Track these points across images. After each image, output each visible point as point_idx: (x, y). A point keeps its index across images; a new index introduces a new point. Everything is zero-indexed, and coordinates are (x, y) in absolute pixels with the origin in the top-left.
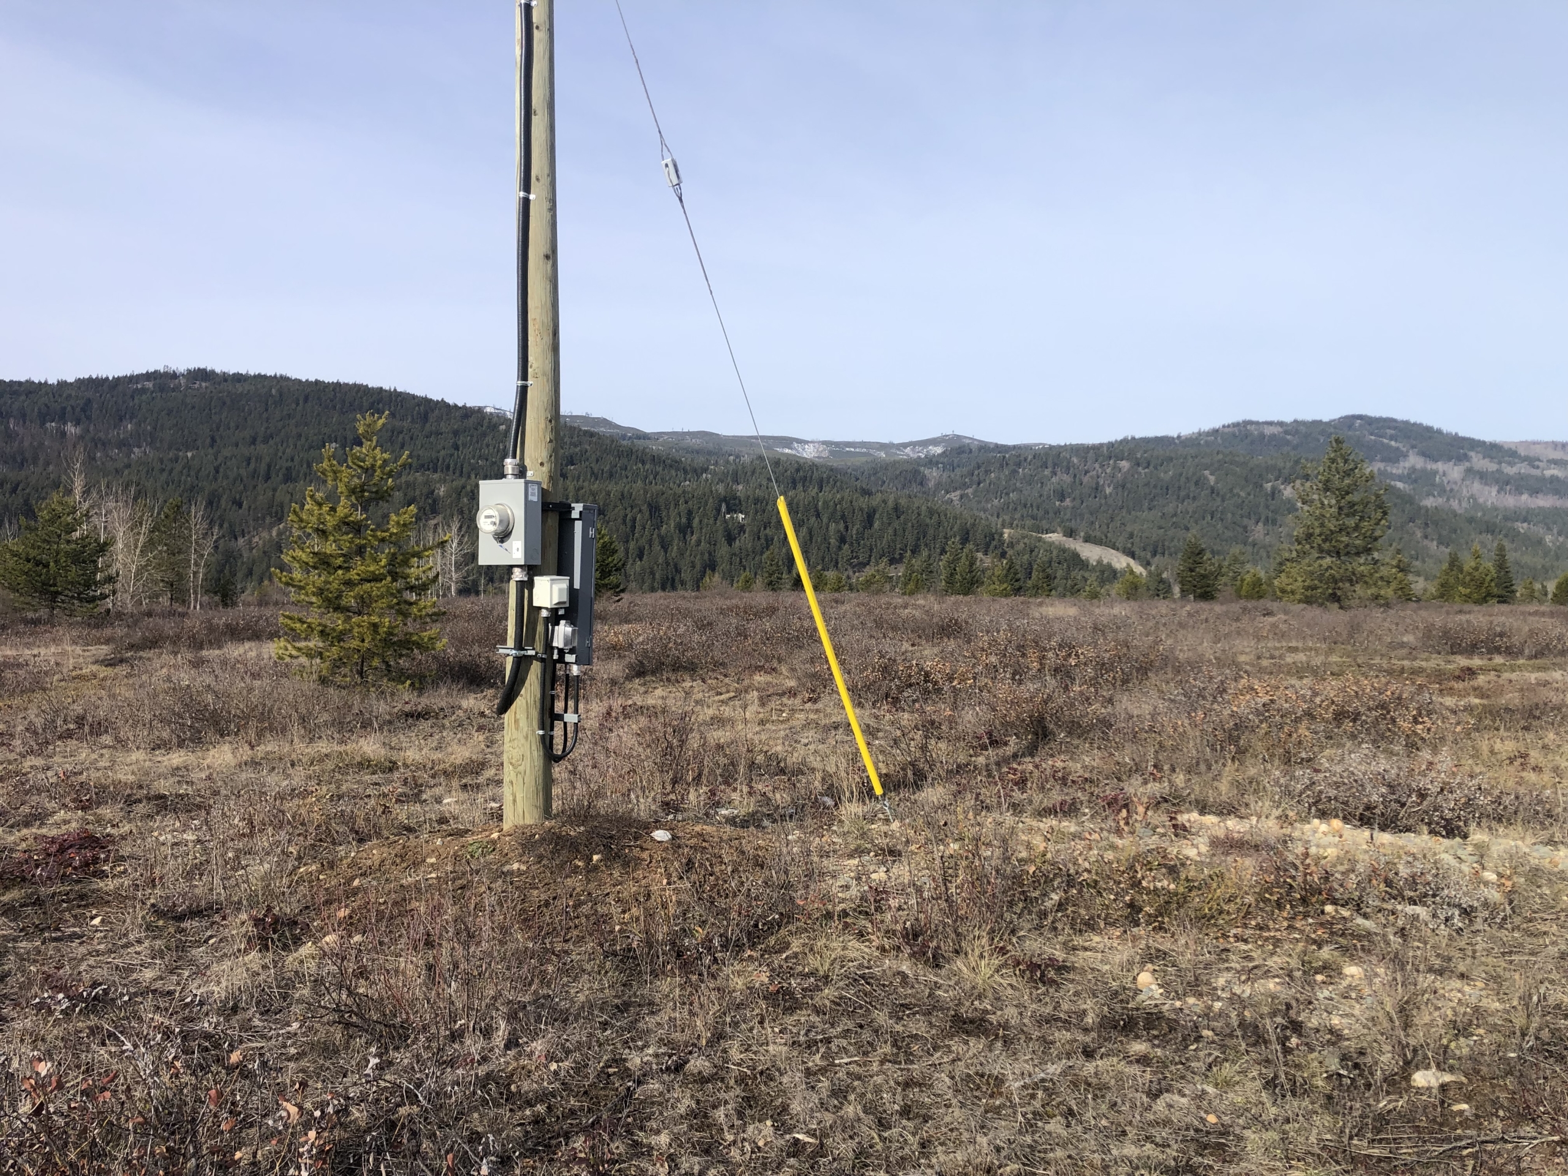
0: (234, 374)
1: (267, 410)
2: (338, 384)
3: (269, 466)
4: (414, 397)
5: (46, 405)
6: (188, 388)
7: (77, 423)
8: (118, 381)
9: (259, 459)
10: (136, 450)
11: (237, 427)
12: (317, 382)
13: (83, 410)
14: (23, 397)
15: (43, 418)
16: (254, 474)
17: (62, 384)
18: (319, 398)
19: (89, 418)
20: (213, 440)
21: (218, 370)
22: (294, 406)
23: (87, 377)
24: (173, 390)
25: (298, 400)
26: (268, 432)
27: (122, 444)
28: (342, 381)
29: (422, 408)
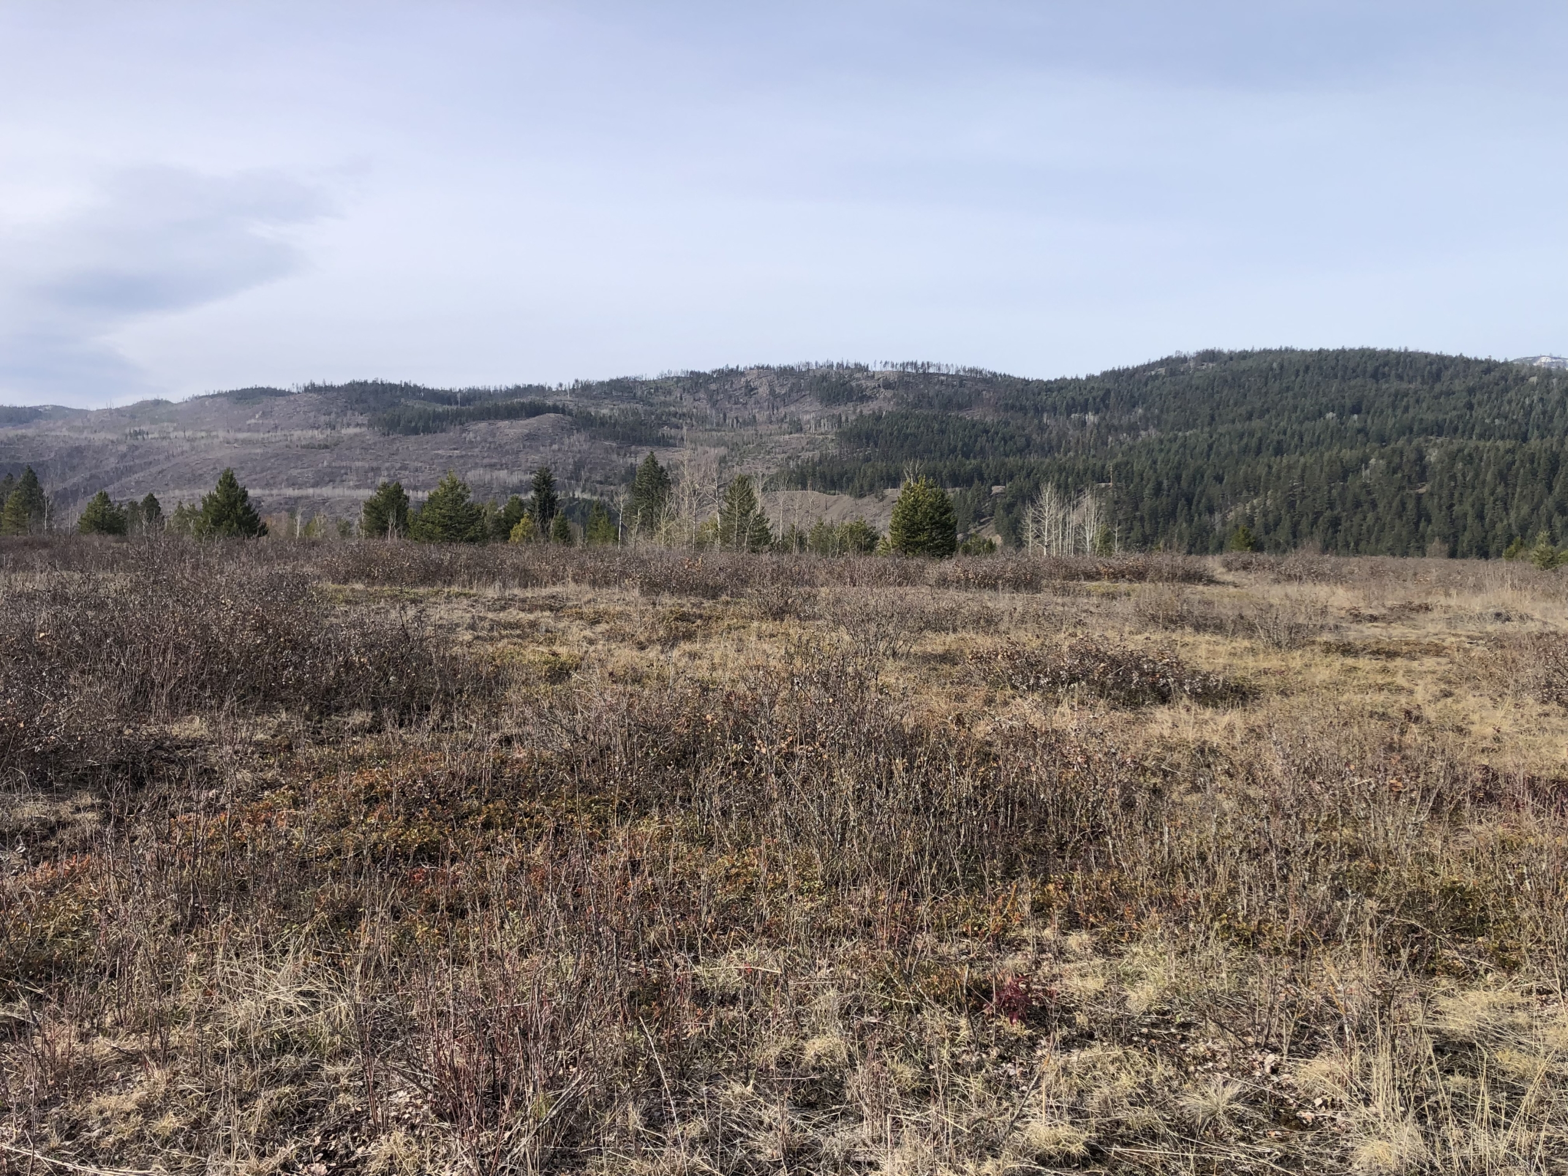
0: (1240, 353)
1: (1266, 384)
2: (1343, 352)
3: (1260, 440)
5: (1073, 399)
6: (1196, 370)
7: (1097, 413)
8: (1136, 370)
9: (1252, 434)
10: (1143, 433)
11: (1236, 404)
12: (1320, 351)
13: (1103, 400)
14: (1055, 394)
15: (1069, 411)
16: (1245, 450)
17: (1090, 378)
18: (1321, 368)
19: (1107, 407)
20: (1213, 418)
21: (1226, 350)
22: (1293, 378)
23: (1110, 369)
24: (1183, 373)
25: (1298, 371)
26: (1265, 406)
27: (1133, 429)
29: (1434, 367)
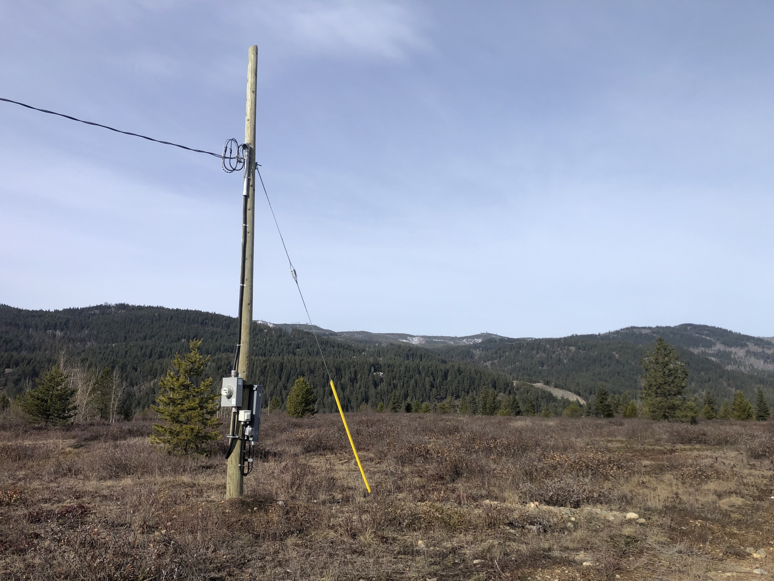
0: (138, 306)
1: (152, 323)
2: (187, 310)
3: (151, 351)
4: (223, 316)
5: (48, 322)
6: (115, 313)
7: (62, 330)
8: (83, 310)
9: (147, 347)
10: (88, 343)
11: (137, 332)
12: (177, 310)
13: (65, 324)
14: (37, 318)
15: (46, 328)
16: (144, 355)
17: (57, 312)
18: (178, 318)
19: (68, 328)
20: (126, 338)
21: (130, 304)
22: (165, 321)
23: (68, 308)
24: (108, 314)
25: (167, 318)
26: (152, 334)
27: (82, 340)
28: (189, 309)
29: (227, 322)
